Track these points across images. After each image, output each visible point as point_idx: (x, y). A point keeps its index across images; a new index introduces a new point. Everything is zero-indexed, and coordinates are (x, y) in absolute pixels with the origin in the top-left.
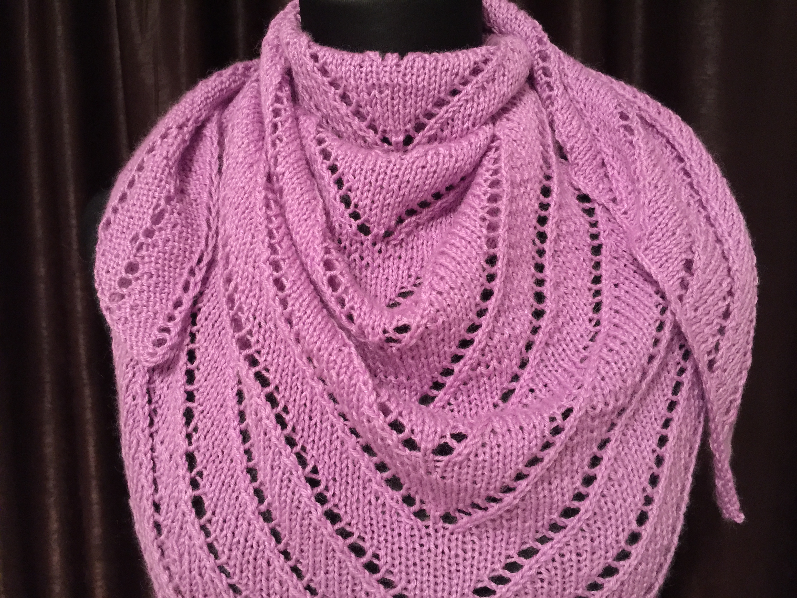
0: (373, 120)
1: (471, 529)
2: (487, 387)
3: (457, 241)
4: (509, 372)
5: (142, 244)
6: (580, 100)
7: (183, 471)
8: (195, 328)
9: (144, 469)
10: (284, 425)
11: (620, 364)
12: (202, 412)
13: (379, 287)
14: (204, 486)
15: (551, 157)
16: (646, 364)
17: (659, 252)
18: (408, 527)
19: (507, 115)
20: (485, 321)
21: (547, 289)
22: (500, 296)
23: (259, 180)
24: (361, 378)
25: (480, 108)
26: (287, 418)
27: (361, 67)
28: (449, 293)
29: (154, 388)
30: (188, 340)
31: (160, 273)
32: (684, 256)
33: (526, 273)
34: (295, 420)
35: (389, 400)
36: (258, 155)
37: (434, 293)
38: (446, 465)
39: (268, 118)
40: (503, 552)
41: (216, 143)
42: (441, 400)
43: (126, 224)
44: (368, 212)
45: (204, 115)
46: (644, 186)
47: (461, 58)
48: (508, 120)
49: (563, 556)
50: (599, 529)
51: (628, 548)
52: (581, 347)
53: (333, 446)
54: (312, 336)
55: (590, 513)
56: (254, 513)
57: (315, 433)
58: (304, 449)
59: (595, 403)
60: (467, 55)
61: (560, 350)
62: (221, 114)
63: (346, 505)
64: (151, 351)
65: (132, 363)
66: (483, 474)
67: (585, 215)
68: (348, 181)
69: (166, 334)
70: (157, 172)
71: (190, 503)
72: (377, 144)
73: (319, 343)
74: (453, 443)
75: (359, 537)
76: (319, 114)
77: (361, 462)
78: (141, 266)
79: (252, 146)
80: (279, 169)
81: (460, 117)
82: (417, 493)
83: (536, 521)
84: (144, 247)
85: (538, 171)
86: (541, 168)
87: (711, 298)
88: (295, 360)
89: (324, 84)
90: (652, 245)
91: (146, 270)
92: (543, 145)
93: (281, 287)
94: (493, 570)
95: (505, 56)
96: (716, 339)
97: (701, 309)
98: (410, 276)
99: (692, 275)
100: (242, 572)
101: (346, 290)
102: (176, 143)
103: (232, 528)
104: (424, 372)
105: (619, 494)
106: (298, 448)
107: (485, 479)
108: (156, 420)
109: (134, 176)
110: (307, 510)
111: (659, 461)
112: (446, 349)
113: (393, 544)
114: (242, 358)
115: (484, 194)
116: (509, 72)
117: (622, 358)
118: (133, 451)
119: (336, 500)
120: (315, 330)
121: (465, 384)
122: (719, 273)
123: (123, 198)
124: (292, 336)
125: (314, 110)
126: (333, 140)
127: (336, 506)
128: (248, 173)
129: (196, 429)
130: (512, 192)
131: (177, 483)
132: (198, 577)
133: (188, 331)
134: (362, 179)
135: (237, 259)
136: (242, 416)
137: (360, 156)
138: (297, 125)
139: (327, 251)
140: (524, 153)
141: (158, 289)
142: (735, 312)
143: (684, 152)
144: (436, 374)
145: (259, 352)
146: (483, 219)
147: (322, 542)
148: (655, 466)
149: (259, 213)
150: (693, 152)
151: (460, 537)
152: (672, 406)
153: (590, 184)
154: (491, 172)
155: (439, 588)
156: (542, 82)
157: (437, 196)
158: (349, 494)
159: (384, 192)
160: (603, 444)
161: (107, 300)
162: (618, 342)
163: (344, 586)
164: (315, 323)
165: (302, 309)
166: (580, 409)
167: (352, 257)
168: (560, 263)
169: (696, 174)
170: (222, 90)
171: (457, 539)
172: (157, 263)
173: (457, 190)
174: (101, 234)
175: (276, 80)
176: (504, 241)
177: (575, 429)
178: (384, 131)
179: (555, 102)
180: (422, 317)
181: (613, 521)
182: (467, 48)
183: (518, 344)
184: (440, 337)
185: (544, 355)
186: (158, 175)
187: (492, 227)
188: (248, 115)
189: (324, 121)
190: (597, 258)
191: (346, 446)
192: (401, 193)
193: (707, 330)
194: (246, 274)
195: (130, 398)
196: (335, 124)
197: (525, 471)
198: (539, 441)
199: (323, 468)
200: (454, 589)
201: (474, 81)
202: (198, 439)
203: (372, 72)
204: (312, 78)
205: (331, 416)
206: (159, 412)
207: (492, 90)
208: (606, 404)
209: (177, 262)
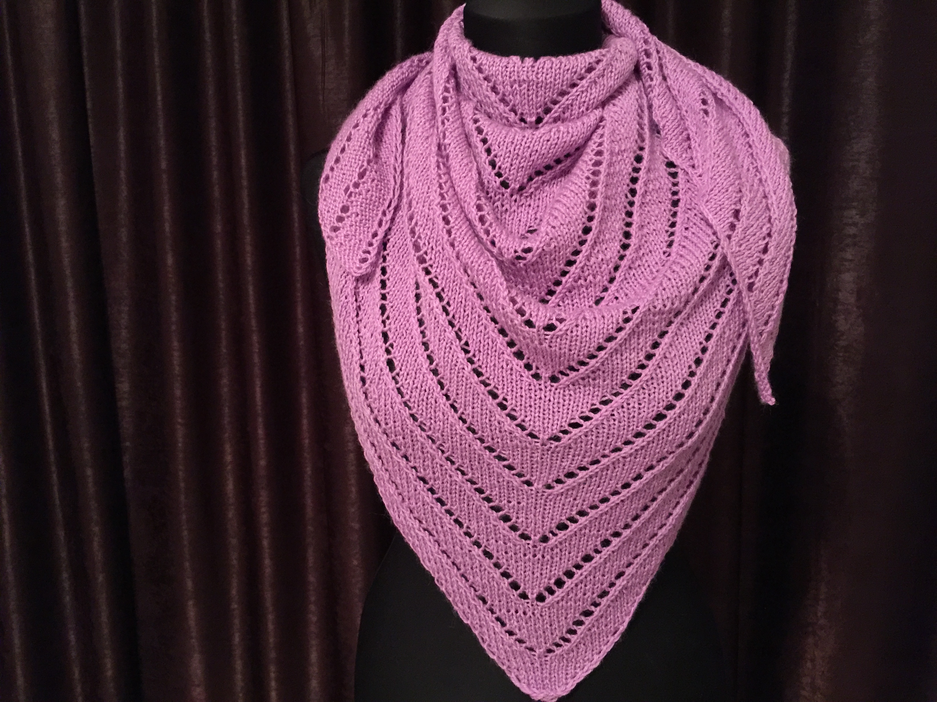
0: (514, 105)
1: (568, 386)
2: (585, 294)
3: (568, 193)
4: (601, 284)
5: (351, 193)
6: (675, 88)
7: (381, 342)
8: (386, 253)
9: (353, 344)
10: (447, 314)
11: (677, 280)
12: (392, 307)
13: (514, 226)
14: (395, 353)
15: (645, 133)
16: (697, 282)
17: (715, 204)
18: (527, 383)
19: (613, 101)
20: (585, 248)
21: (633, 230)
22: (596, 232)
23: (433, 149)
24: (499, 281)
25: (592, 97)
26: (449, 309)
27: (507, 68)
28: (560, 228)
29: (358, 292)
30: (381, 260)
31: (364, 213)
32: (733, 207)
33: (618, 217)
34: (454, 311)
35: (517, 295)
36: (432, 130)
37: (550, 227)
38: (552, 338)
39: (439, 103)
40: (590, 402)
41: (399, 121)
42: (553, 303)
43: (340, 179)
44: (507, 172)
45: (391, 99)
46: (710, 155)
47: (579, 60)
48: (614, 105)
49: (629, 404)
50: (655, 388)
51: (674, 402)
52: (654, 270)
53: (479, 330)
54: (467, 254)
55: (648, 377)
56: (427, 369)
57: (467, 320)
58: (460, 330)
59: (656, 304)
60: (584, 58)
61: (640, 272)
62: (402, 98)
63: (486, 367)
64: (358, 266)
65: (345, 275)
66: (576, 344)
67: (670, 177)
68: (495, 150)
69: (368, 255)
70: (361, 142)
71: (385, 363)
72: (516, 123)
73: (472, 258)
74: (557, 323)
75: (495, 387)
76: (475, 100)
77: (498, 340)
78: (351, 208)
79: (427, 124)
80: (447, 141)
81: (577, 103)
82: (534, 361)
83: (612, 381)
84: (353, 195)
85: (633, 144)
86: (636, 141)
87: (753, 238)
88: (455, 272)
89: (479, 79)
90: (711, 199)
91: (354, 211)
92: (639, 124)
93: (447, 222)
94: (582, 412)
95: (613, 57)
96: (755, 268)
97: (744, 246)
98: (536, 219)
99: (739, 221)
100: (418, 406)
101: (491, 225)
102: (373, 122)
103: (413, 378)
104: (542, 282)
105: (671, 367)
106: (456, 329)
107: (577, 348)
108: (360, 313)
109: (344, 145)
110: (461, 366)
111: (704, 350)
112: (557, 265)
113: (517, 393)
114: (420, 269)
115: (590, 160)
116: (616, 69)
117: (679, 277)
118: (346, 332)
119: (480, 363)
120: (469, 250)
121: (570, 292)
122: (760, 220)
123: (337, 161)
124: (454, 255)
125: (471, 97)
126: (485, 120)
127: (480, 367)
128: (425, 143)
129: (388, 318)
130: (611, 159)
131: (376, 351)
132: (390, 409)
133: (381, 255)
134: (505, 148)
135: (417, 203)
136: (419, 310)
137: (504, 132)
138: (460, 109)
139: (479, 198)
140: (623, 131)
141: (362, 225)
142: (771, 249)
143: (750, 130)
144: (550, 284)
145: (431, 266)
146: (588, 178)
147: (470, 388)
148: (700, 353)
149: (433, 171)
150: (756, 130)
151: (562, 391)
152: (719, 315)
153: (675, 154)
154: (597, 144)
155: (546, 421)
156: (646, 74)
157: (558, 161)
158: (489, 361)
159: (519, 158)
160: (662, 335)
161: (328, 231)
162: (679, 266)
163: (484, 416)
164: (470, 246)
165: (462, 236)
166: (645, 306)
167: (496, 205)
168: (646, 212)
169: (756, 147)
170: (403, 79)
171: (559, 393)
172: (361, 206)
173: (573, 157)
174: (322, 185)
175: (446, 75)
176: (602, 194)
177: (640, 320)
178: (522, 114)
179: (654, 91)
180: (541, 242)
181: (665, 384)
182: (584, 52)
183: (608, 266)
184: (553, 257)
185: (627, 275)
186: (362, 144)
187: (594, 184)
188: (424, 100)
189: (479, 105)
190: (674, 209)
191: (487, 330)
192: (532, 158)
193: (748, 261)
194: (423, 213)
195: (344, 297)
196: (487, 108)
197: (604, 344)
198: (615, 325)
199: (472, 343)
200: (556, 422)
201: (588, 77)
202: (390, 324)
203: (514, 71)
204: (471, 74)
205: (478, 309)
206: (362, 308)
207: (602, 83)
208: (665, 306)
209: (374, 206)
